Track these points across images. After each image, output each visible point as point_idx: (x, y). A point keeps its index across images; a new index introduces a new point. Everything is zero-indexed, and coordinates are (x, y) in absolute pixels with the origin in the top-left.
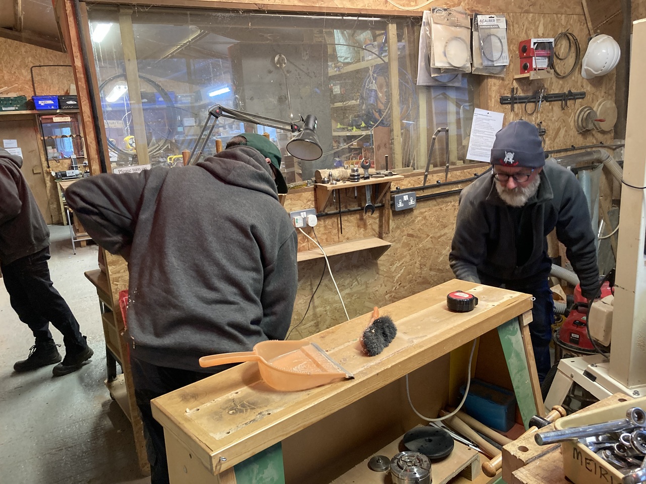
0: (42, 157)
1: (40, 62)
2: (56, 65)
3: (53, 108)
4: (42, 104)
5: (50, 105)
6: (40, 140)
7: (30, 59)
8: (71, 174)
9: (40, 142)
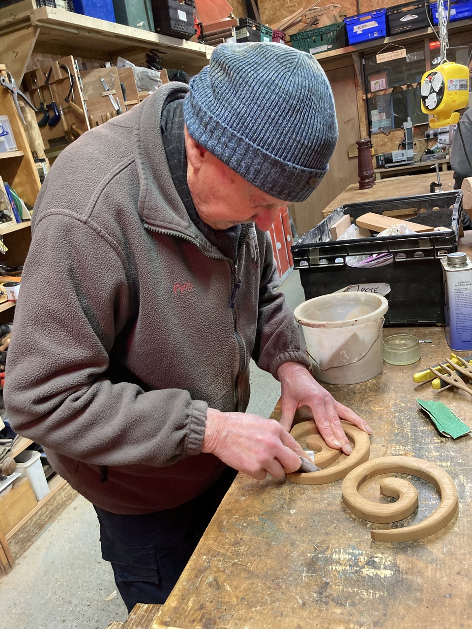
0: (362, 129)
3: (376, 35)
4: (359, 32)
5: (372, 30)
6: (361, 101)
8: (400, 158)
9: (361, 103)
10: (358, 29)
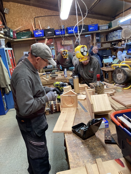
1: (38, 15)
2: (45, 16)
7: (34, 14)
8: (49, 67)
10: (37, 34)
